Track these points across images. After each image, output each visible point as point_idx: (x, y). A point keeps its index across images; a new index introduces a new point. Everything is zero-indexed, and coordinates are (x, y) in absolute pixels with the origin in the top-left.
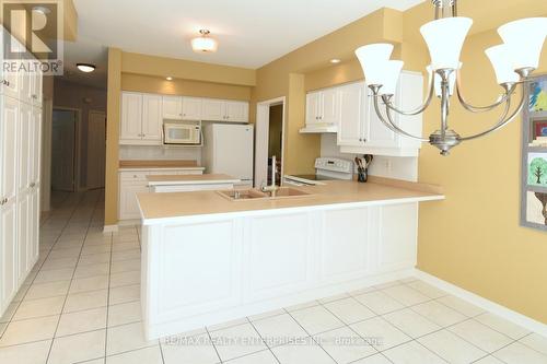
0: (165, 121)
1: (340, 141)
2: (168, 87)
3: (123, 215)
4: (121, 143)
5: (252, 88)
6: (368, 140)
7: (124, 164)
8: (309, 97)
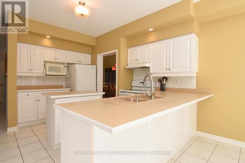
0: (45, 62)
1: (151, 71)
2: (47, 42)
3: (20, 120)
4: (18, 74)
5: (93, 47)
6: (171, 69)
7: (20, 88)
8: (129, 50)
